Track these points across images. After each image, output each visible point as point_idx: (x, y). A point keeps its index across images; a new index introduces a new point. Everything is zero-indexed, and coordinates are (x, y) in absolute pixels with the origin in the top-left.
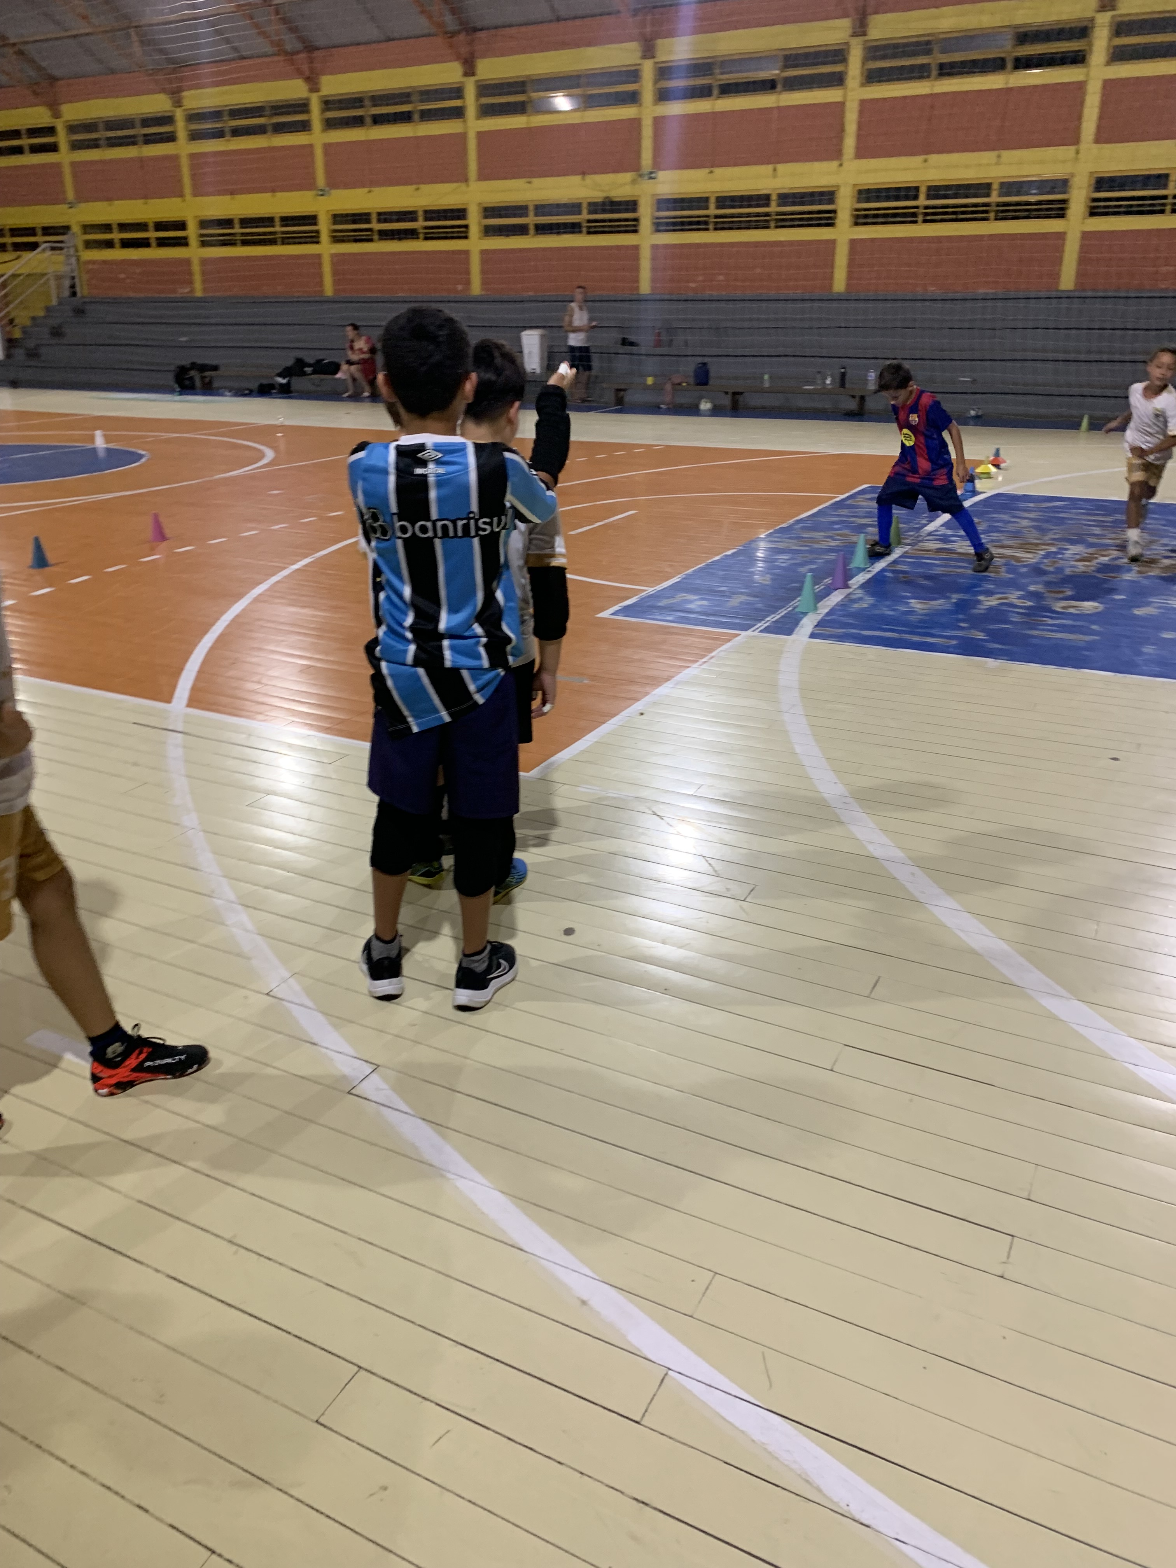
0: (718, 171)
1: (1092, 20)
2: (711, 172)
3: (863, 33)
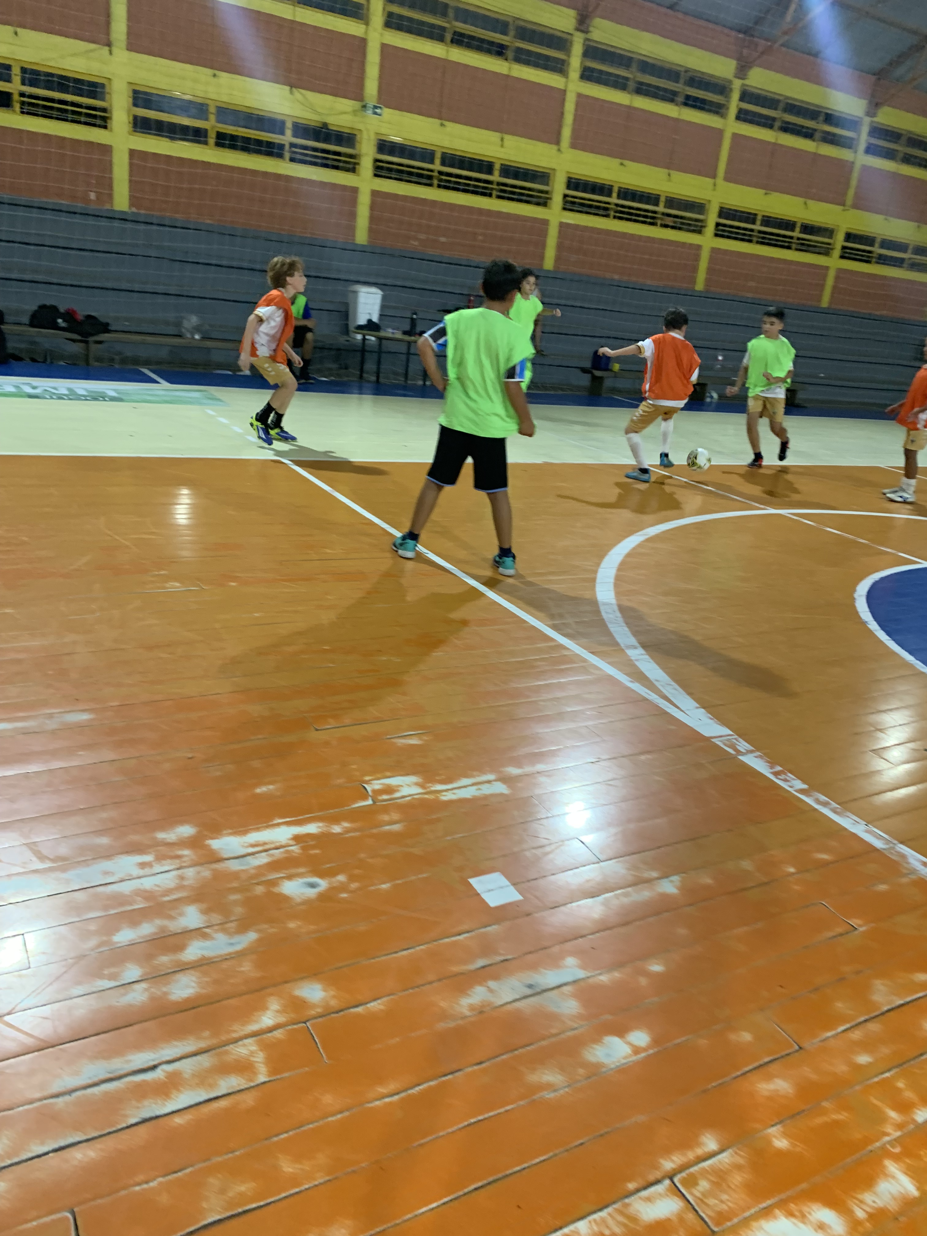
0: (447, 125)
1: (730, 82)
2: (442, 125)
3: (586, 32)
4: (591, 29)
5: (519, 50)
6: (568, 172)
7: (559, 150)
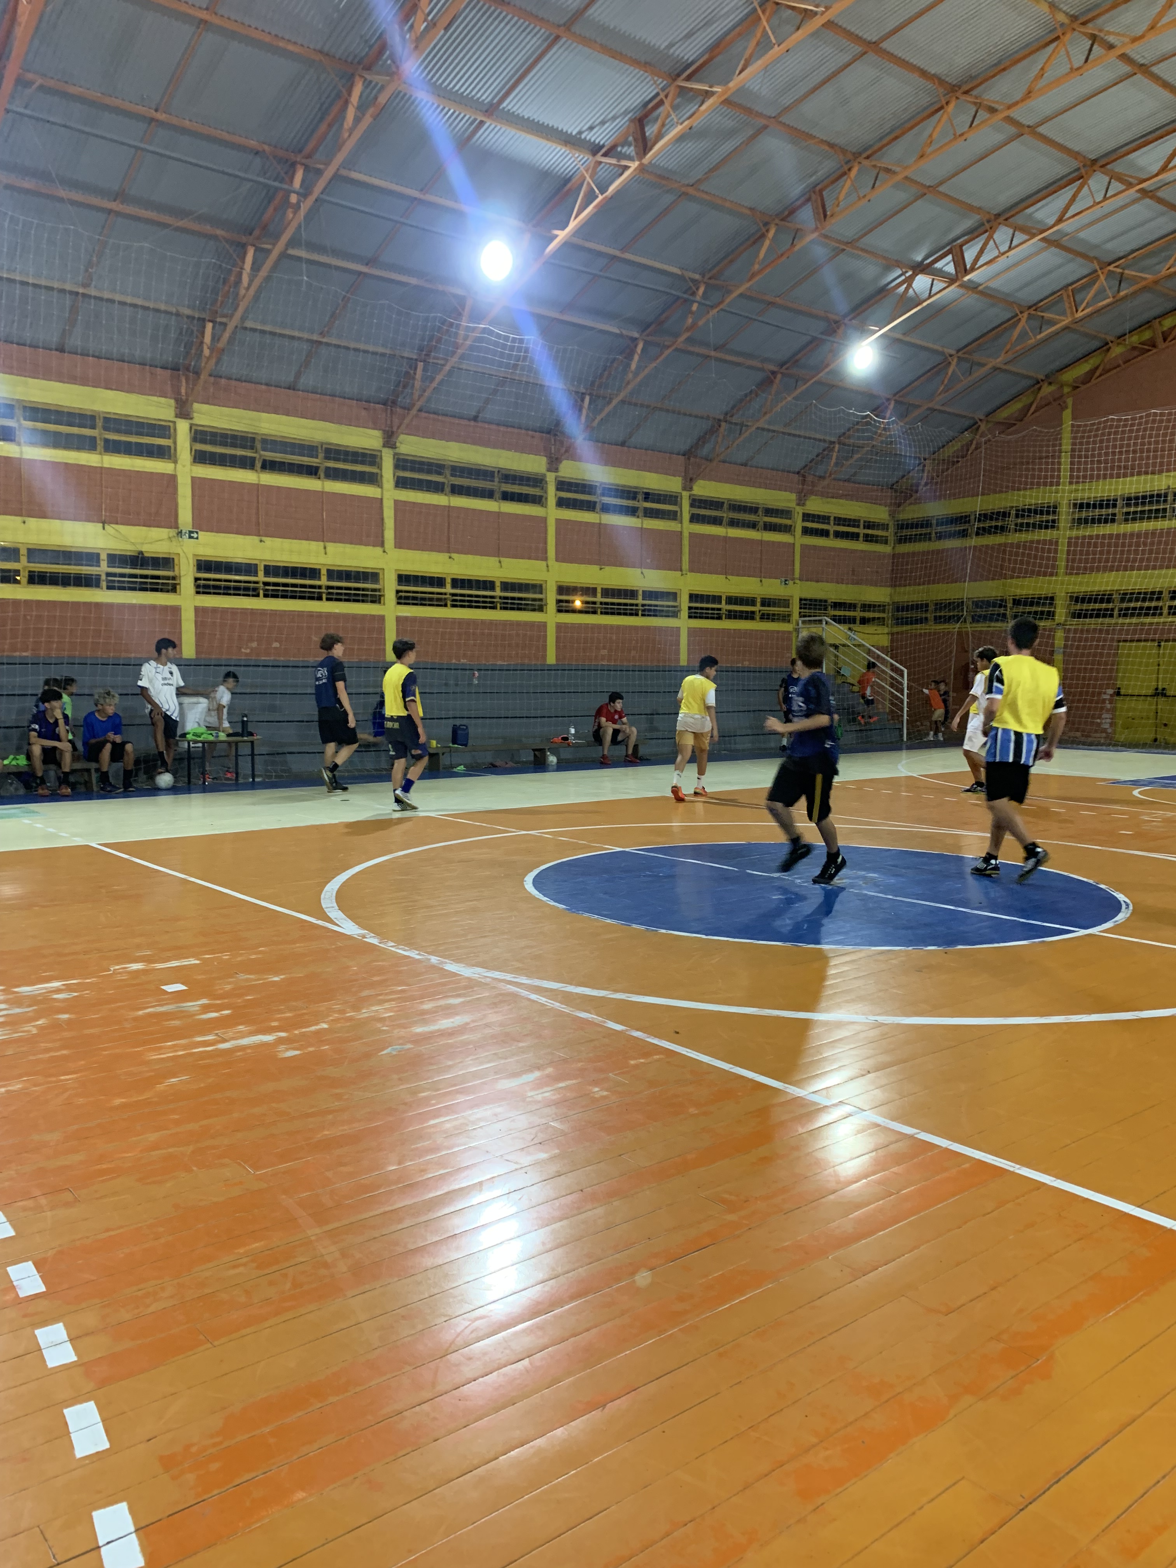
0: (268, 541)
2: (261, 541)
3: (393, 446)
4: (398, 444)
5: (328, 469)
6: (396, 570)
7: (384, 552)
